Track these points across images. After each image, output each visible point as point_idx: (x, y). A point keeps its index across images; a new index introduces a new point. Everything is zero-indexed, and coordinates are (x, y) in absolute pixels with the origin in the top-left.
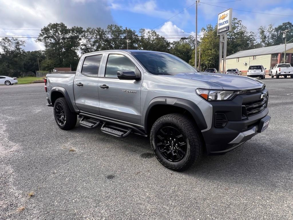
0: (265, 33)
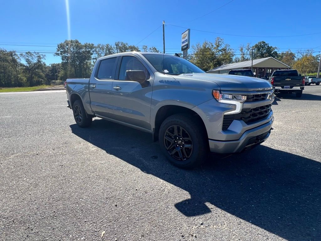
0: (244, 50)
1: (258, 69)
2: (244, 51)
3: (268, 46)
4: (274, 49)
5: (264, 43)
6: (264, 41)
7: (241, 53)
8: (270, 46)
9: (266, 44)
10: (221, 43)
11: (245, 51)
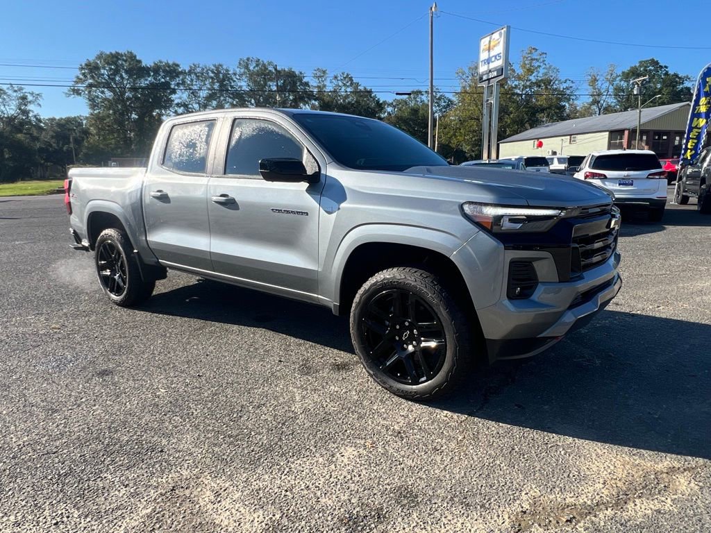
1: (652, 134)
2: (600, 85)
3: (667, 74)
4: (682, 80)
5: (655, 63)
6: (656, 60)
7: (590, 90)
8: (672, 73)
9: (661, 67)
10: (538, 64)
11: (604, 86)
